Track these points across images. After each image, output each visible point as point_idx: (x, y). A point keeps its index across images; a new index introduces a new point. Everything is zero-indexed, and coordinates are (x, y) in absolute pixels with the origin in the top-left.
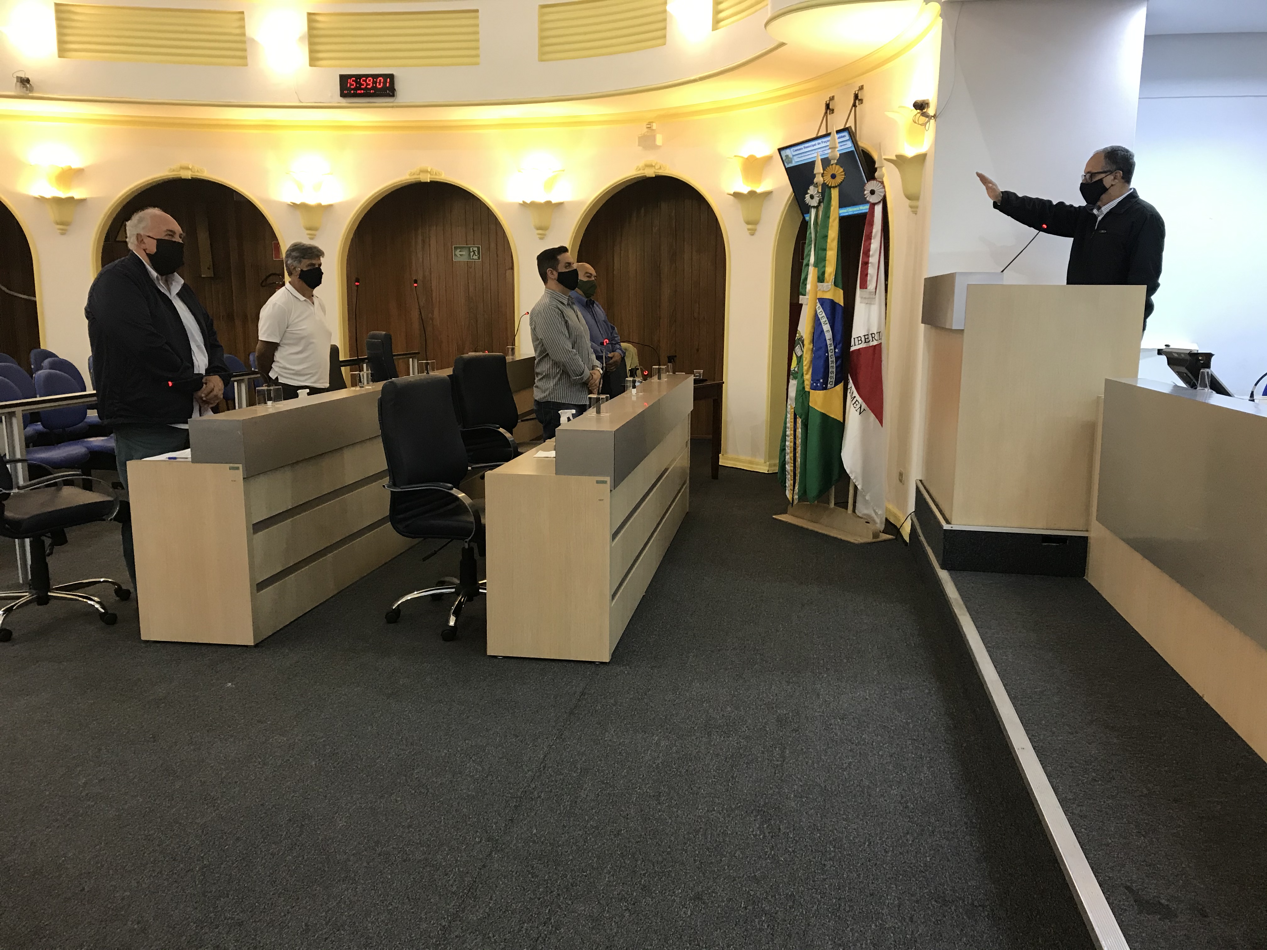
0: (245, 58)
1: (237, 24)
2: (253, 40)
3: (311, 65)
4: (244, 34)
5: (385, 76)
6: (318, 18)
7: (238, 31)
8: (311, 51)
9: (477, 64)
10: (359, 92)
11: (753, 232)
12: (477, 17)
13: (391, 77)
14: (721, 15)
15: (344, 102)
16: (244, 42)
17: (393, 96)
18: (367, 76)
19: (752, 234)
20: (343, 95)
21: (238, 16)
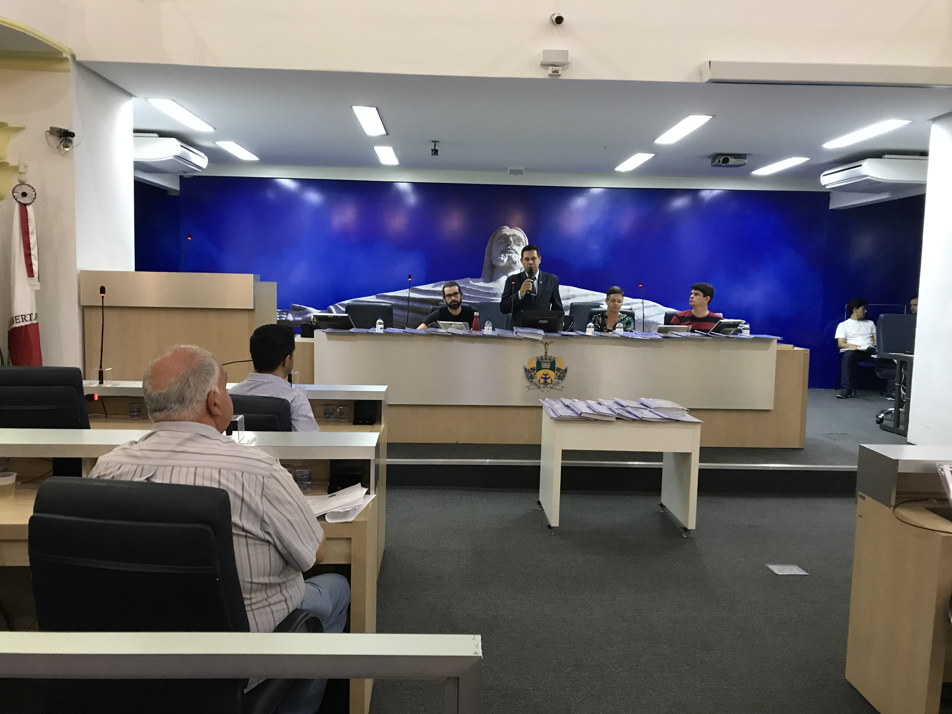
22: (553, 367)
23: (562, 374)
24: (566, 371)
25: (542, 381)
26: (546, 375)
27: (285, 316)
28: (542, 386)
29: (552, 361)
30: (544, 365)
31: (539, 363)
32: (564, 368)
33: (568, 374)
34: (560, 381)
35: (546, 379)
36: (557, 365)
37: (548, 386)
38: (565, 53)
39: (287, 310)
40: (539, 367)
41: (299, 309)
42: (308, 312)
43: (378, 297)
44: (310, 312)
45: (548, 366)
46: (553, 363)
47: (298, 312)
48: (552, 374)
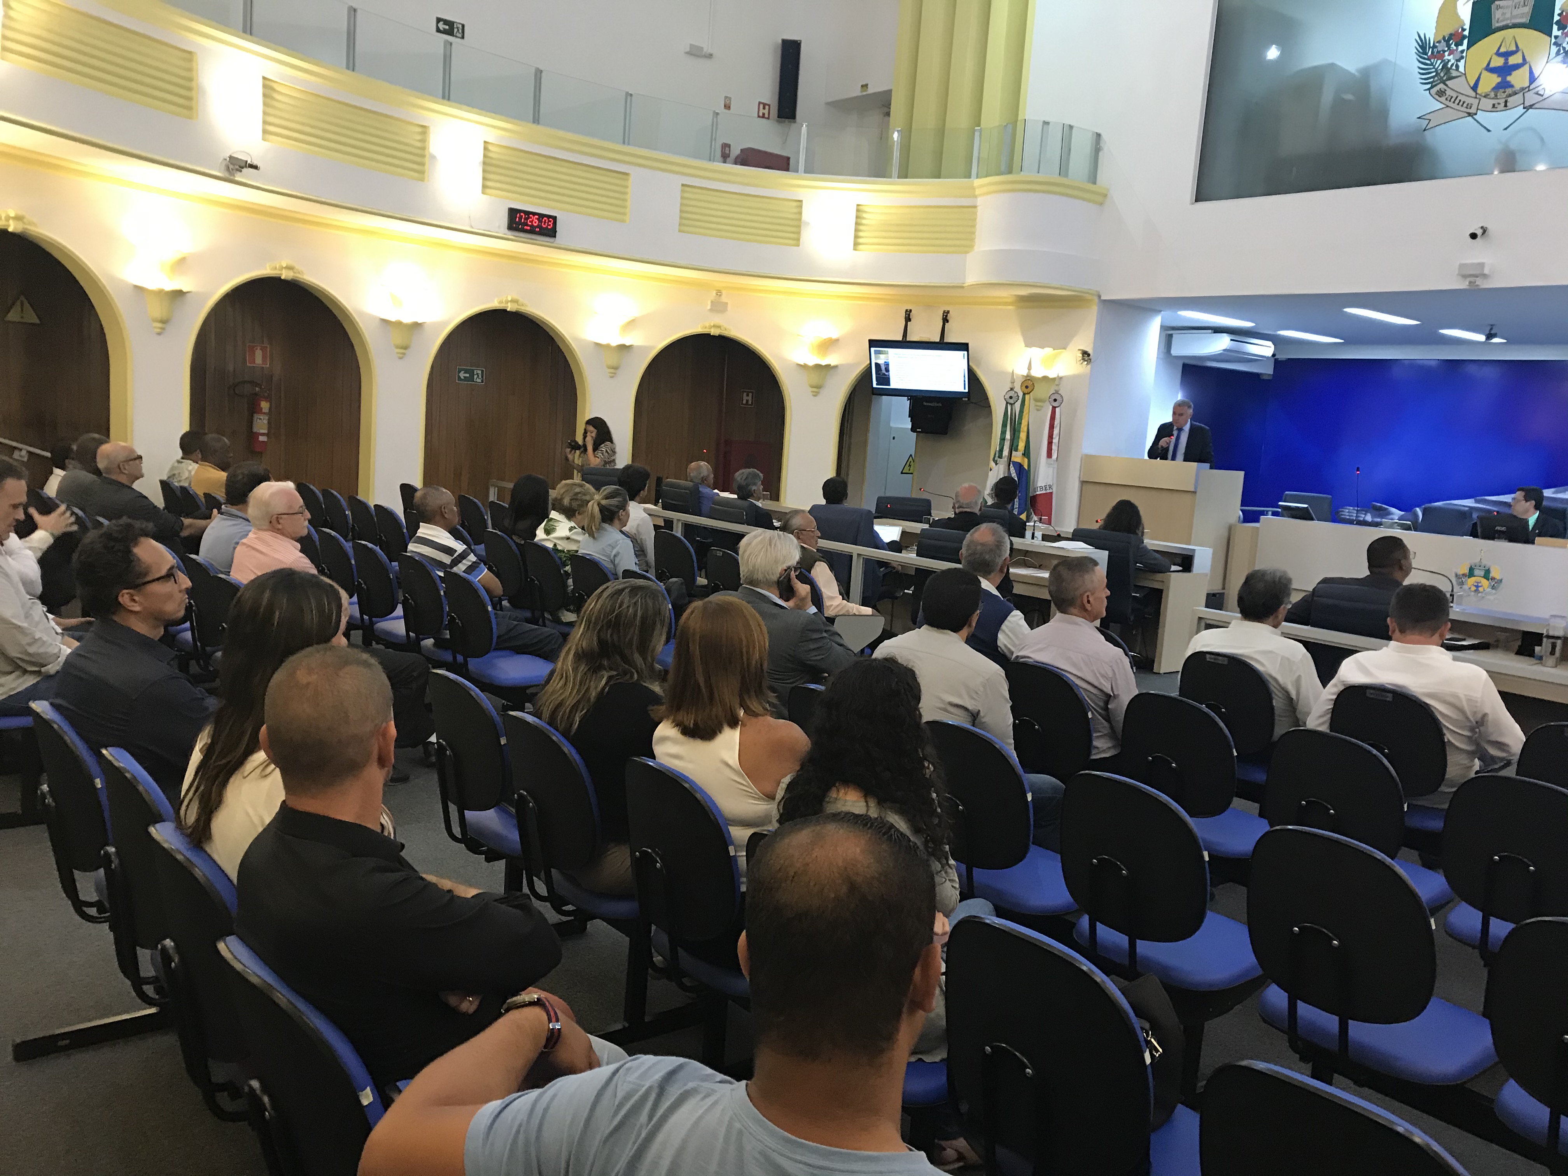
0: (422, 172)
1: (419, 137)
2: (433, 157)
3: (483, 193)
4: (423, 148)
5: (549, 217)
6: (490, 147)
7: (419, 144)
8: (484, 179)
9: (623, 221)
10: (525, 227)
11: (816, 394)
12: (627, 180)
13: (555, 218)
14: (860, 240)
15: (510, 234)
16: (424, 156)
17: (555, 237)
18: (534, 214)
19: (815, 396)
20: (511, 227)
21: (419, 130)
22: (1487, 575)
23: (1496, 584)
24: (1501, 581)
25: (1474, 588)
26: (1478, 583)
27: (1363, 516)
28: (1473, 593)
29: (1487, 568)
30: (1476, 572)
31: (1471, 570)
32: (1498, 577)
33: (1503, 585)
34: (1494, 591)
35: (1477, 587)
36: (1492, 574)
37: (1479, 595)
38: (1482, 265)
39: (1365, 509)
40: (1471, 573)
41: (1380, 509)
42: (1390, 513)
43: (1477, 502)
44: (1392, 514)
45: (1482, 573)
46: (1488, 572)
47: (1377, 513)
48: (1485, 582)
